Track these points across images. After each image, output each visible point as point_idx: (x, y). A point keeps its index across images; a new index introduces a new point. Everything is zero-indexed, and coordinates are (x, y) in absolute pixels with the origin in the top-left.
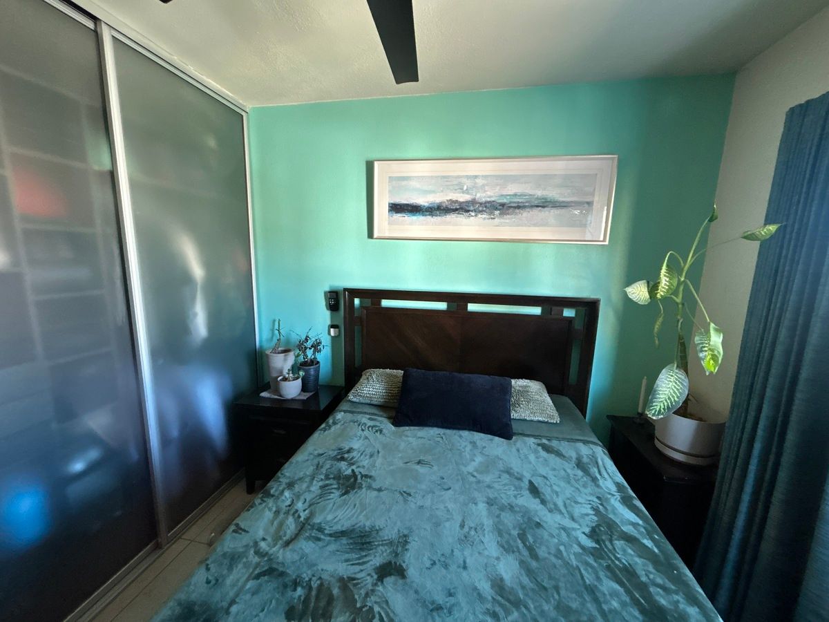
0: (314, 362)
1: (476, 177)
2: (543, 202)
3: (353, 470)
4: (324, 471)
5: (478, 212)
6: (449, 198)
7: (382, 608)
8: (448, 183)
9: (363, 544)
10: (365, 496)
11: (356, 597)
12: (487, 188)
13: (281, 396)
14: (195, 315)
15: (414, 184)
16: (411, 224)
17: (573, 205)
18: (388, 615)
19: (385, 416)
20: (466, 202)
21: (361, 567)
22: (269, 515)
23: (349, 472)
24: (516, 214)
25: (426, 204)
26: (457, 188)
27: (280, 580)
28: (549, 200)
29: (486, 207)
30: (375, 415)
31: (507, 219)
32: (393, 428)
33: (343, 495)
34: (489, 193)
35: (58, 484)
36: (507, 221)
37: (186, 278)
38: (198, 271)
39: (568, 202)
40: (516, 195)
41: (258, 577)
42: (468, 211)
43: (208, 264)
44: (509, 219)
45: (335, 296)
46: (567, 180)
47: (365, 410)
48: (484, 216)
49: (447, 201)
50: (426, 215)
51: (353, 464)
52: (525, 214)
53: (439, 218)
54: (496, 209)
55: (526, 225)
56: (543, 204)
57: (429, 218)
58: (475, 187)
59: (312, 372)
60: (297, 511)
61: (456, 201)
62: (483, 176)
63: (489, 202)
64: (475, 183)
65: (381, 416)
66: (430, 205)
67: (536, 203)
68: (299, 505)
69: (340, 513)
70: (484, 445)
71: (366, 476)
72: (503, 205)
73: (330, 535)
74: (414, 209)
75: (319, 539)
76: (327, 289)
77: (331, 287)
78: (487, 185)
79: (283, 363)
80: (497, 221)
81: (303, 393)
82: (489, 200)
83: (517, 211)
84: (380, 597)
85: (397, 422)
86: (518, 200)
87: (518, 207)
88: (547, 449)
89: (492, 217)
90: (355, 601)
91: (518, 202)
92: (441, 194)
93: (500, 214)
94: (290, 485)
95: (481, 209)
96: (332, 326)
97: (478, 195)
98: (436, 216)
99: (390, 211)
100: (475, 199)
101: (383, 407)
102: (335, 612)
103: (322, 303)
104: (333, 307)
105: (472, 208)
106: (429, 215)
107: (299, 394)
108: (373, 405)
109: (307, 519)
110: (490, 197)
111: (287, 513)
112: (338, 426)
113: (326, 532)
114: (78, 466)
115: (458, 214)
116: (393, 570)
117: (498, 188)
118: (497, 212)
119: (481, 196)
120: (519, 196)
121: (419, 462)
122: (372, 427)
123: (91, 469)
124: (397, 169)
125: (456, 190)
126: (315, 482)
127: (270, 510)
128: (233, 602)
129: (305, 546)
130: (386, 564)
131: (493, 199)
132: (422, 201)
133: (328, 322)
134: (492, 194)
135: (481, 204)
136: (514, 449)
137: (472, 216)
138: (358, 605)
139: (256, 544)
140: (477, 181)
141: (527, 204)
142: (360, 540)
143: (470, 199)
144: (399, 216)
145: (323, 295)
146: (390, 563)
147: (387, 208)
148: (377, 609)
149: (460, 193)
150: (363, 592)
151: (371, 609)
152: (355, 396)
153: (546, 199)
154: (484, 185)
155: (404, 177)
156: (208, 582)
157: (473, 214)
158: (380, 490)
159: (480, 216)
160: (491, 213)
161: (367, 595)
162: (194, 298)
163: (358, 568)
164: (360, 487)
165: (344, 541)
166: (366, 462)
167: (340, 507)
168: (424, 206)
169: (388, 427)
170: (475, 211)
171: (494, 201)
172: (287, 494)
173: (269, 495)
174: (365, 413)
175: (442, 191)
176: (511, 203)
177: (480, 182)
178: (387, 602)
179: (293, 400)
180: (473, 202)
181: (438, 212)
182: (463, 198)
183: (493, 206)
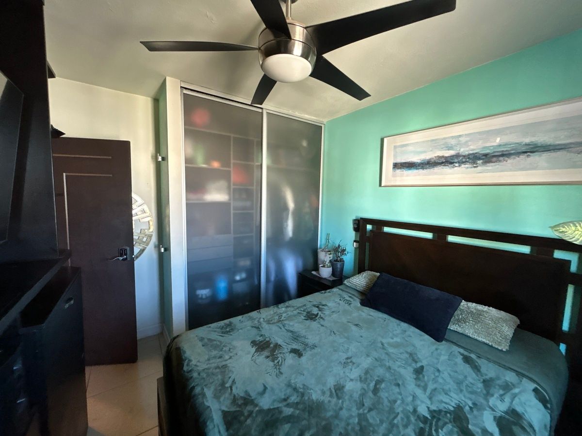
0: (342, 261)
1: (460, 136)
2: (532, 148)
3: (318, 314)
4: (305, 307)
5: (461, 163)
6: (436, 155)
7: (282, 360)
8: (436, 144)
9: (295, 339)
10: (314, 325)
11: (276, 351)
12: (470, 143)
13: (319, 274)
14: (287, 225)
15: (410, 148)
16: (407, 176)
17: (573, 146)
18: (282, 362)
19: (360, 298)
20: (451, 156)
21: (287, 345)
22: (272, 312)
23: (316, 313)
24: (500, 161)
25: (419, 161)
26: (443, 146)
27: (258, 332)
28: (540, 145)
29: (469, 158)
30: (353, 295)
31: (490, 167)
32: (359, 305)
33: (305, 320)
34: (472, 147)
35: (231, 282)
36: (490, 168)
37: (285, 208)
38: (291, 205)
39: (564, 145)
40: (500, 145)
41: (252, 327)
42: (453, 163)
43: (296, 202)
44: (492, 166)
45: (357, 223)
46: (562, 123)
47: (350, 292)
48: (467, 166)
49: (435, 157)
50: (418, 169)
51: (320, 311)
52: (510, 161)
53: (428, 170)
54: (479, 159)
55: (511, 170)
56: (532, 149)
57: (421, 171)
58: (459, 144)
59: (339, 266)
60: (282, 316)
61: (443, 157)
62: (466, 134)
63: (471, 154)
64: (460, 141)
65: (357, 297)
66: (422, 162)
67: (524, 149)
68: (284, 315)
69: (296, 325)
70: (411, 335)
71: (322, 318)
72: (486, 155)
73: (286, 330)
74: (410, 166)
75: (281, 328)
76: (354, 218)
77: (356, 217)
78: (469, 141)
79: (325, 257)
80: (479, 168)
81: (332, 277)
82: (471, 152)
83: (501, 159)
84: (284, 356)
85: (363, 303)
86: (503, 149)
87: (503, 155)
88: (467, 360)
89: (475, 165)
90: (275, 352)
91: (503, 151)
92: (431, 152)
93: (482, 163)
94: (287, 307)
95: (464, 160)
96: (355, 241)
97: (462, 150)
98: (426, 169)
99: (394, 168)
100: (459, 153)
101: (362, 293)
102: (266, 350)
103: (350, 226)
104: (356, 229)
105: (456, 160)
106: (421, 168)
107: (330, 277)
108: (356, 290)
109: (282, 320)
110: (473, 150)
111: (278, 315)
112: (330, 294)
113: (286, 328)
114: (238, 278)
115: (444, 166)
116: (298, 353)
117: (481, 142)
118: (480, 162)
119: (464, 151)
120: (504, 145)
121: (356, 325)
122: (347, 300)
123: (241, 281)
124: (399, 140)
125: (442, 148)
126: (297, 310)
127: (273, 311)
128: (241, 329)
129: (274, 328)
130: (297, 350)
131: (475, 152)
132: (416, 159)
133: (354, 239)
134: (475, 148)
135: (464, 156)
136: (434, 348)
137: (456, 167)
138: (275, 354)
139: (260, 318)
140: (461, 139)
141: (512, 152)
142: (296, 337)
143: (455, 154)
144: (398, 171)
145: (352, 221)
146: (299, 350)
147: (392, 166)
148: (280, 359)
149: (446, 150)
150: (280, 351)
151: (278, 357)
152: (348, 282)
153: (536, 144)
154: (467, 142)
155: (403, 145)
156: (240, 321)
157: (457, 165)
158: (322, 326)
159: (463, 166)
160: (474, 163)
161: (280, 353)
162: (287, 219)
163: (285, 344)
164: (315, 321)
165: (290, 334)
166: (327, 312)
167: (300, 323)
168: (417, 163)
169: (357, 303)
170: (459, 163)
171: (477, 153)
172: (283, 309)
173: (278, 307)
174: (349, 293)
175: (431, 151)
176: (494, 152)
177: (463, 140)
178: (285, 360)
179: (325, 279)
180: (457, 156)
181: (428, 166)
182: (448, 153)
183: (476, 156)
